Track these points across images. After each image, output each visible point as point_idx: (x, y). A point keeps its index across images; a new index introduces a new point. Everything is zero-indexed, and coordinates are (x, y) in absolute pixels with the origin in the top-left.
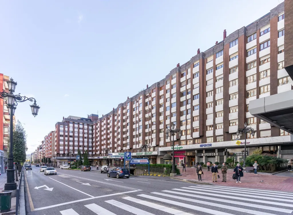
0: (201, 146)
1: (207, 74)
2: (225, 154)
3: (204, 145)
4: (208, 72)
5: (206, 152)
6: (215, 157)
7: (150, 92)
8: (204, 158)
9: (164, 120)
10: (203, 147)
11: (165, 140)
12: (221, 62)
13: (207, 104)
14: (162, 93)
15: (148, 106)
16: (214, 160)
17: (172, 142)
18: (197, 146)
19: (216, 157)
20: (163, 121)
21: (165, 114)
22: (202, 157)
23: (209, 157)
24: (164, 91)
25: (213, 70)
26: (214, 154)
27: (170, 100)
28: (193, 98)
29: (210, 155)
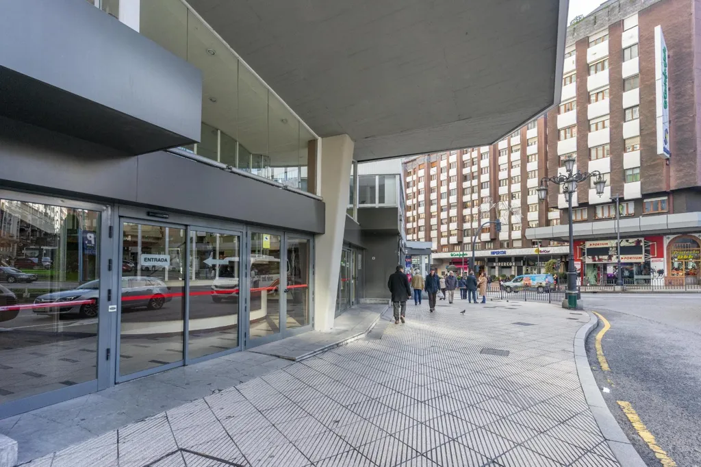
0: (493, 253)
1: (500, 156)
2: (524, 265)
3: (496, 252)
4: (501, 153)
5: (499, 261)
6: (510, 267)
7: (414, 167)
8: (497, 268)
9: (438, 211)
10: (495, 255)
11: (439, 242)
12: (517, 143)
13: (500, 196)
14: (433, 171)
15: (411, 189)
16: (511, 272)
17: (450, 246)
18: (487, 253)
19: (513, 268)
20: (436, 213)
21: (438, 203)
22: (494, 267)
23: (504, 267)
24: (437, 169)
25: (507, 152)
26: (511, 264)
27: (448, 185)
28: (481, 186)
29: (505, 265)
